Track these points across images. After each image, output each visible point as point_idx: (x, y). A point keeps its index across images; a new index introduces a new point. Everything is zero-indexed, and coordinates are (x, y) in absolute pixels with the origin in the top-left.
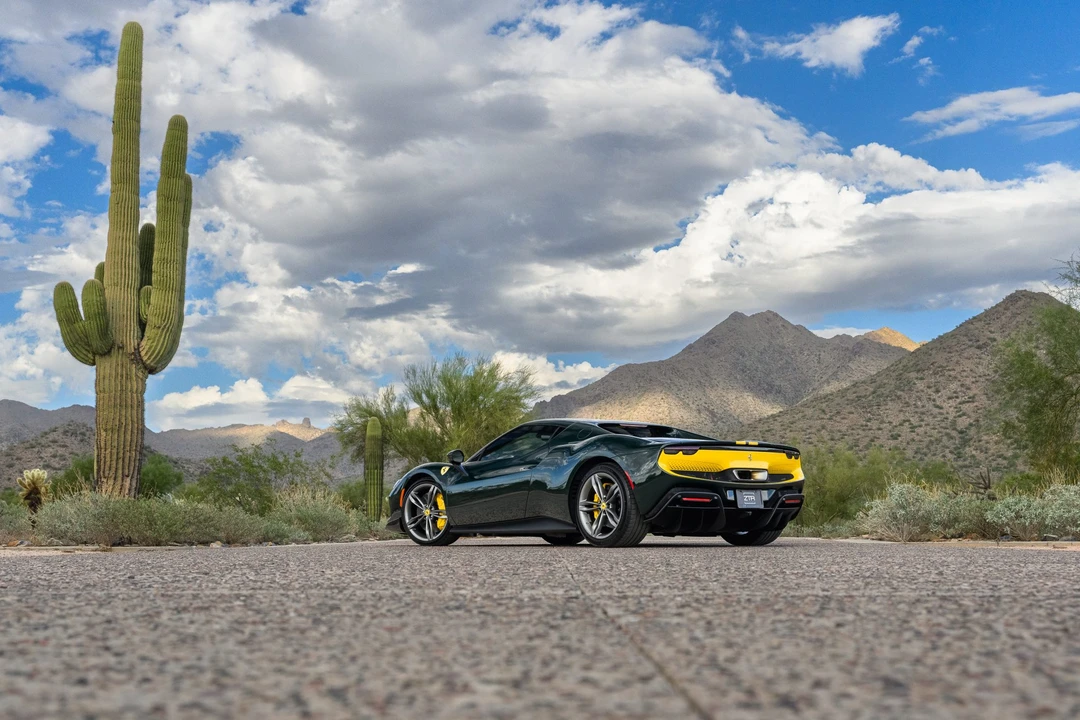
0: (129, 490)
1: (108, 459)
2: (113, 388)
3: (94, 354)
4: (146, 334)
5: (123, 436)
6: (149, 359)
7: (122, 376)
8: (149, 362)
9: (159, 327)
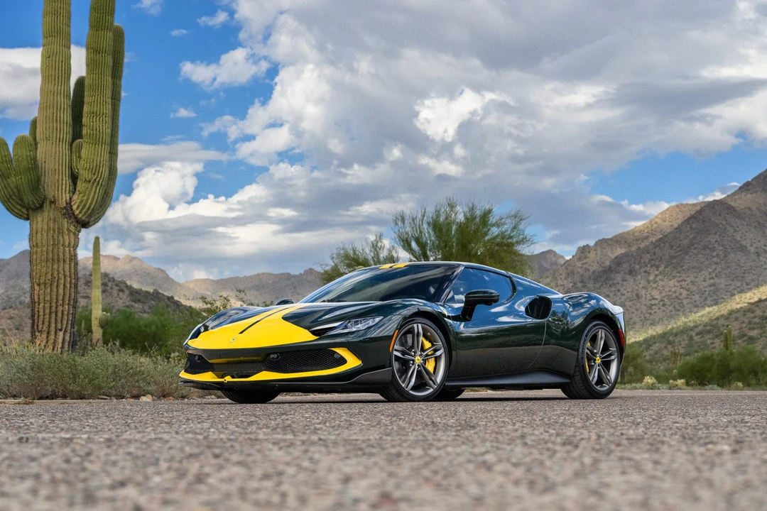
0: (63, 343)
1: (41, 313)
2: (44, 243)
3: (28, 210)
4: (78, 189)
5: (55, 290)
6: (80, 213)
7: (54, 230)
8: (80, 216)
9: (90, 181)
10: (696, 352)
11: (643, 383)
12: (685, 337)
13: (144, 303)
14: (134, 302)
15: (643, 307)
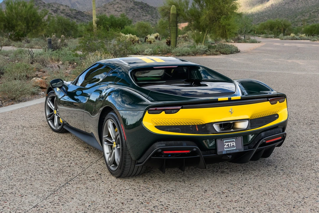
10: (312, 18)
11: (290, 36)
12: (308, 13)
13: (138, 5)
14: (135, 5)
15: (295, 4)
